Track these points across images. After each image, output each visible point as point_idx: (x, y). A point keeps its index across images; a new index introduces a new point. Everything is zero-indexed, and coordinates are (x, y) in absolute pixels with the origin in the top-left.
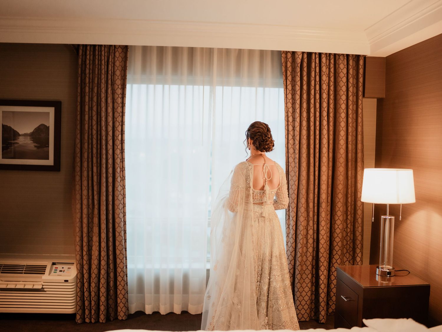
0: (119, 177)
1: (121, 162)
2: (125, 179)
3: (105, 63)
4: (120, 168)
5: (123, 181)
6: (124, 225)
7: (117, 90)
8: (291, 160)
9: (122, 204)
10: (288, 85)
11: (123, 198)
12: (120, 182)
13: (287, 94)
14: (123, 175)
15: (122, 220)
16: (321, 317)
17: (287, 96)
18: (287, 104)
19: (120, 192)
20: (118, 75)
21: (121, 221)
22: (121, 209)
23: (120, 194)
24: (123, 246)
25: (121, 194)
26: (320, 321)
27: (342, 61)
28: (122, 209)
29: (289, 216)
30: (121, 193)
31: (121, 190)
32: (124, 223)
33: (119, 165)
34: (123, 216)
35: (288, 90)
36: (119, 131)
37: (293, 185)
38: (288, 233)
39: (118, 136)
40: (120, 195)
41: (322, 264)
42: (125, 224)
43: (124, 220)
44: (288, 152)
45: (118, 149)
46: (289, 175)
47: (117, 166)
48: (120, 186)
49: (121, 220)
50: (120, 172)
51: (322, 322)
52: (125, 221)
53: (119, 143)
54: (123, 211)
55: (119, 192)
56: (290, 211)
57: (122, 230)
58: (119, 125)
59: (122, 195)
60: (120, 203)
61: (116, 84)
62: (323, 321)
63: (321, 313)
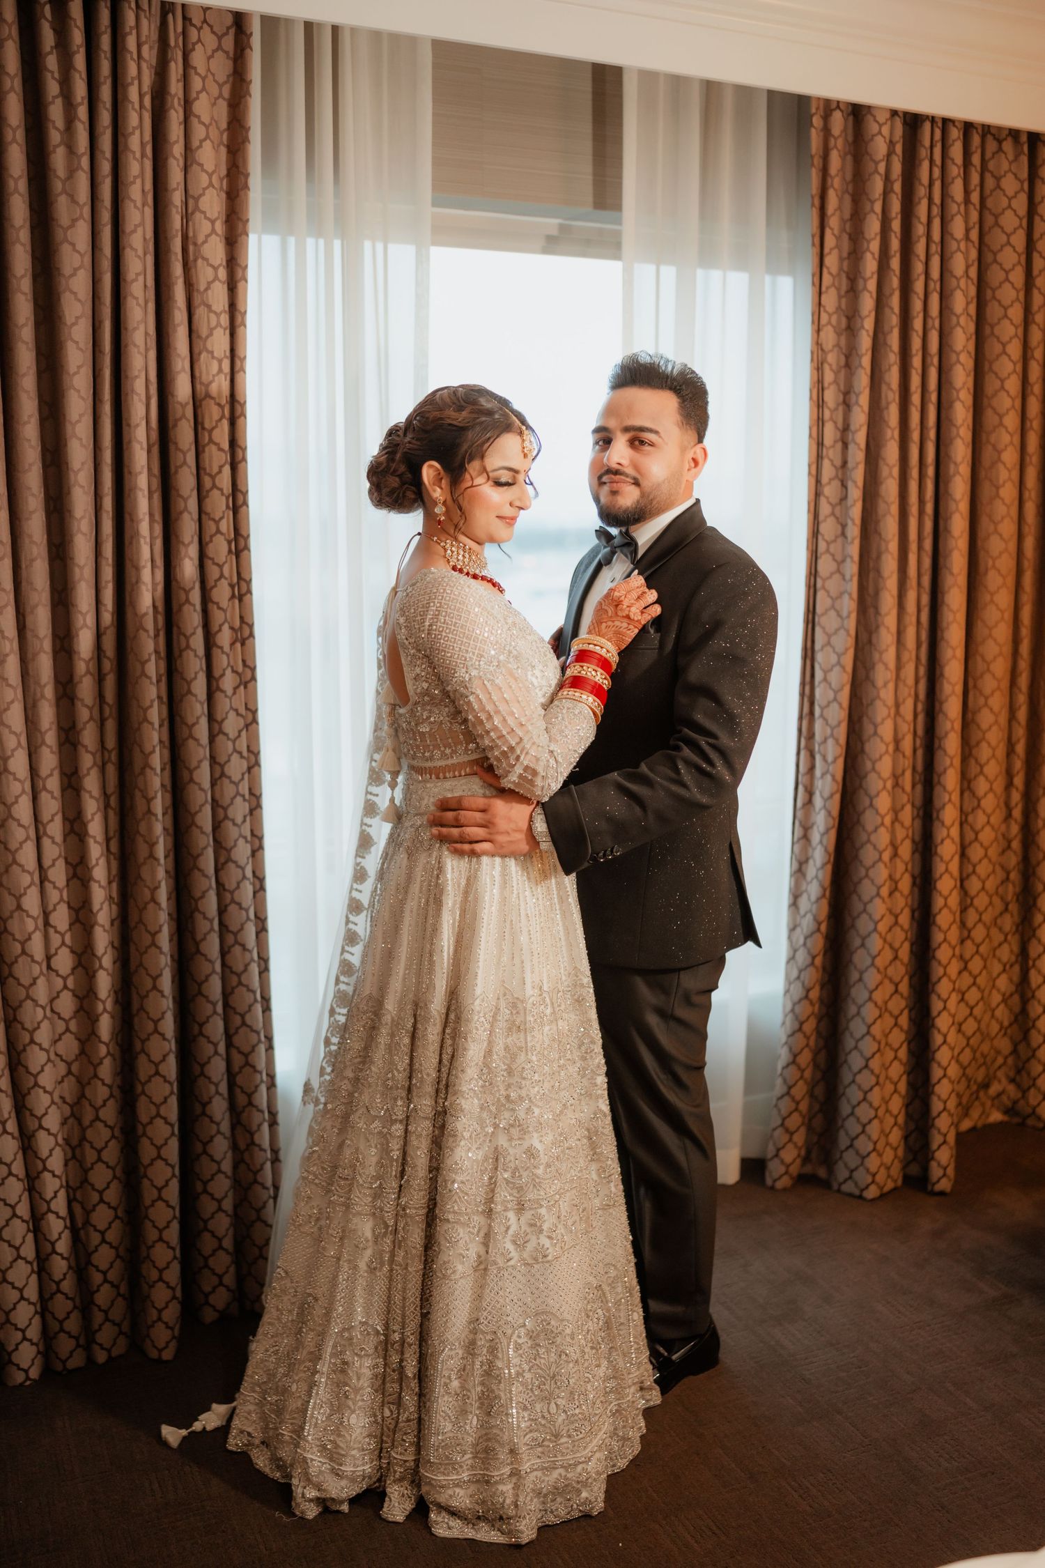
0: (228, 672)
1: (233, 596)
2: (254, 678)
3: (141, 96)
4: (232, 628)
5: (245, 687)
6: (255, 893)
7: (206, 246)
8: (825, 566)
9: (245, 800)
10: (826, 250)
11: (249, 769)
12: (234, 693)
13: (824, 289)
14: (244, 661)
15: (249, 873)
16: (936, 1172)
17: (823, 297)
18: (822, 333)
19: (234, 741)
20: (209, 166)
21: (244, 877)
22: (239, 820)
23: (235, 750)
24: (254, 992)
25: (240, 753)
26: (929, 1188)
27: (1010, 163)
28: (244, 821)
29: (810, 793)
30: (238, 748)
31: (240, 732)
32: (258, 887)
33: (224, 611)
34: (249, 852)
35: (825, 271)
36: (221, 449)
37: (833, 666)
38: (803, 859)
39: (220, 472)
40: (235, 757)
41: (941, 971)
42: (262, 888)
43: (254, 872)
44: (815, 533)
45: (222, 534)
46: (818, 629)
47: (217, 617)
48: (232, 715)
49: (240, 871)
50: (232, 644)
51: (938, 1187)
52: (258, 874)
53: (224, 507)
54: (252, 831)
55: (230, 744)
56: (818, 772)
57: (248, 919)
58: (220, 420)
59: (242, 757)
60: (238, 793)
61: (204, 213)
62: (945, 1185)
63: (937, 1155)
